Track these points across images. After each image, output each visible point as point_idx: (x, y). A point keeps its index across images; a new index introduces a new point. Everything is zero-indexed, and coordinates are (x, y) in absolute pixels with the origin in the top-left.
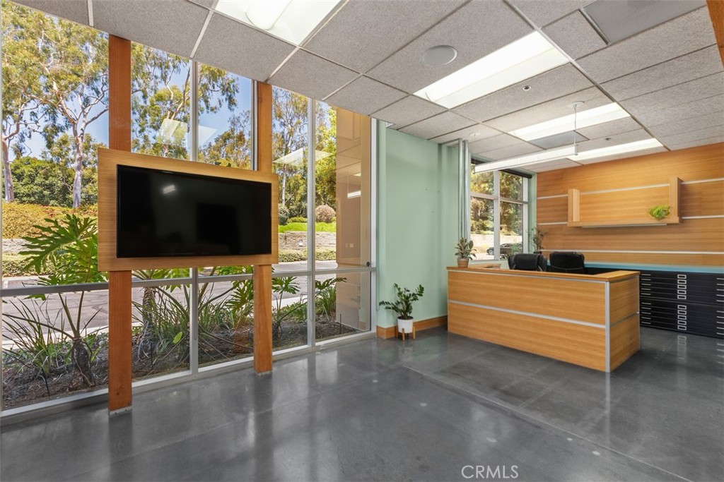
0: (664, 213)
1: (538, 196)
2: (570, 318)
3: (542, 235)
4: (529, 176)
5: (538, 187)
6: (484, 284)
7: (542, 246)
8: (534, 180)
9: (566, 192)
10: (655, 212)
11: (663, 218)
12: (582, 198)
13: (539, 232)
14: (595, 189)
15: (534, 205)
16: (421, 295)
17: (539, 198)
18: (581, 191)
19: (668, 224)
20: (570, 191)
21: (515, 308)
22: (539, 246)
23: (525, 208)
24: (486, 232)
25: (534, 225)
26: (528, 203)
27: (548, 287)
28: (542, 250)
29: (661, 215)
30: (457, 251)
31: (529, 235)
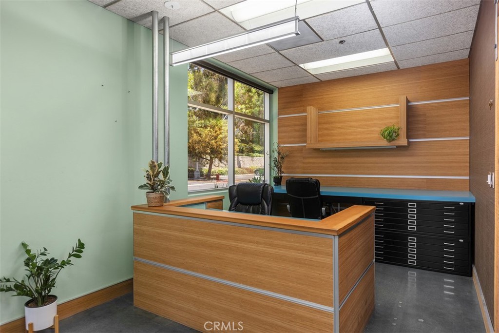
0: (394, 135)
1: (279, 115)
2: (286, 294)
3: (282, 158)
4: (270, 91)
5: (279, 104)
6: (177, 234)
7: (282, 170)
8: (276, 96)
9: (305, 111)
10: (386, 133)
11: (394, 140)
12: (320, 117)
13: (279, 153)
14: (332, 108)
15: (275, 123)
16: (79, 257)
17: (280, 117)
18: (320, 109)
19: (397, 147)
20: (308, 108)
21: (215, 273)
22: (280, 171)
23: (267, 126)
24: (254, 154)
25: (276, 146)
26: (270, 122)
27: (257, 243)
28: (283, 175)
29: (391, 136)
30: (145, 181)
31: (270, 157)
